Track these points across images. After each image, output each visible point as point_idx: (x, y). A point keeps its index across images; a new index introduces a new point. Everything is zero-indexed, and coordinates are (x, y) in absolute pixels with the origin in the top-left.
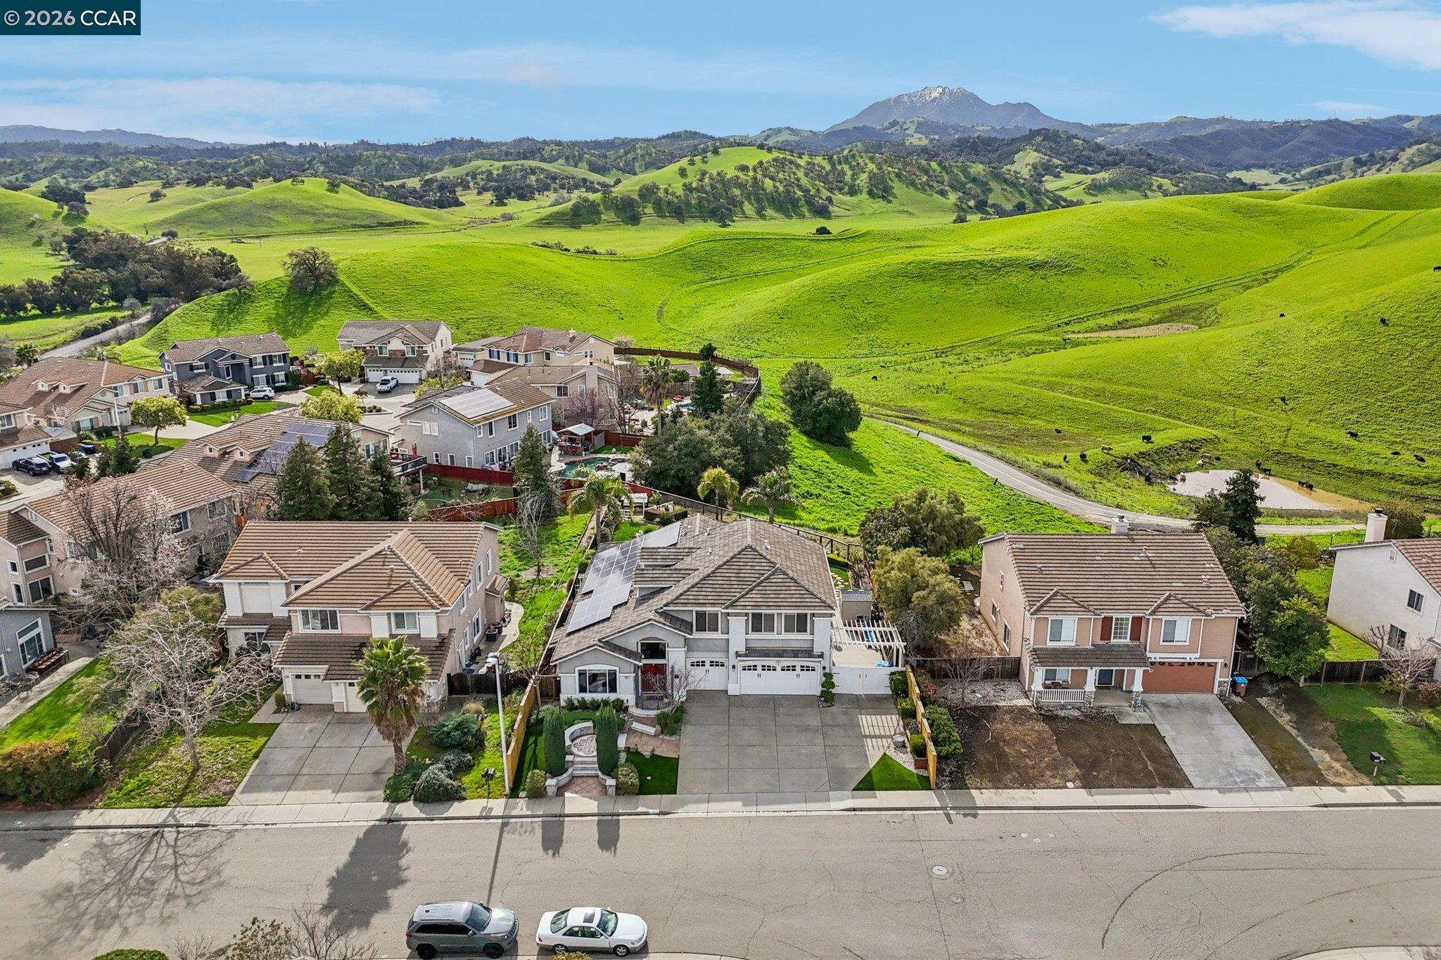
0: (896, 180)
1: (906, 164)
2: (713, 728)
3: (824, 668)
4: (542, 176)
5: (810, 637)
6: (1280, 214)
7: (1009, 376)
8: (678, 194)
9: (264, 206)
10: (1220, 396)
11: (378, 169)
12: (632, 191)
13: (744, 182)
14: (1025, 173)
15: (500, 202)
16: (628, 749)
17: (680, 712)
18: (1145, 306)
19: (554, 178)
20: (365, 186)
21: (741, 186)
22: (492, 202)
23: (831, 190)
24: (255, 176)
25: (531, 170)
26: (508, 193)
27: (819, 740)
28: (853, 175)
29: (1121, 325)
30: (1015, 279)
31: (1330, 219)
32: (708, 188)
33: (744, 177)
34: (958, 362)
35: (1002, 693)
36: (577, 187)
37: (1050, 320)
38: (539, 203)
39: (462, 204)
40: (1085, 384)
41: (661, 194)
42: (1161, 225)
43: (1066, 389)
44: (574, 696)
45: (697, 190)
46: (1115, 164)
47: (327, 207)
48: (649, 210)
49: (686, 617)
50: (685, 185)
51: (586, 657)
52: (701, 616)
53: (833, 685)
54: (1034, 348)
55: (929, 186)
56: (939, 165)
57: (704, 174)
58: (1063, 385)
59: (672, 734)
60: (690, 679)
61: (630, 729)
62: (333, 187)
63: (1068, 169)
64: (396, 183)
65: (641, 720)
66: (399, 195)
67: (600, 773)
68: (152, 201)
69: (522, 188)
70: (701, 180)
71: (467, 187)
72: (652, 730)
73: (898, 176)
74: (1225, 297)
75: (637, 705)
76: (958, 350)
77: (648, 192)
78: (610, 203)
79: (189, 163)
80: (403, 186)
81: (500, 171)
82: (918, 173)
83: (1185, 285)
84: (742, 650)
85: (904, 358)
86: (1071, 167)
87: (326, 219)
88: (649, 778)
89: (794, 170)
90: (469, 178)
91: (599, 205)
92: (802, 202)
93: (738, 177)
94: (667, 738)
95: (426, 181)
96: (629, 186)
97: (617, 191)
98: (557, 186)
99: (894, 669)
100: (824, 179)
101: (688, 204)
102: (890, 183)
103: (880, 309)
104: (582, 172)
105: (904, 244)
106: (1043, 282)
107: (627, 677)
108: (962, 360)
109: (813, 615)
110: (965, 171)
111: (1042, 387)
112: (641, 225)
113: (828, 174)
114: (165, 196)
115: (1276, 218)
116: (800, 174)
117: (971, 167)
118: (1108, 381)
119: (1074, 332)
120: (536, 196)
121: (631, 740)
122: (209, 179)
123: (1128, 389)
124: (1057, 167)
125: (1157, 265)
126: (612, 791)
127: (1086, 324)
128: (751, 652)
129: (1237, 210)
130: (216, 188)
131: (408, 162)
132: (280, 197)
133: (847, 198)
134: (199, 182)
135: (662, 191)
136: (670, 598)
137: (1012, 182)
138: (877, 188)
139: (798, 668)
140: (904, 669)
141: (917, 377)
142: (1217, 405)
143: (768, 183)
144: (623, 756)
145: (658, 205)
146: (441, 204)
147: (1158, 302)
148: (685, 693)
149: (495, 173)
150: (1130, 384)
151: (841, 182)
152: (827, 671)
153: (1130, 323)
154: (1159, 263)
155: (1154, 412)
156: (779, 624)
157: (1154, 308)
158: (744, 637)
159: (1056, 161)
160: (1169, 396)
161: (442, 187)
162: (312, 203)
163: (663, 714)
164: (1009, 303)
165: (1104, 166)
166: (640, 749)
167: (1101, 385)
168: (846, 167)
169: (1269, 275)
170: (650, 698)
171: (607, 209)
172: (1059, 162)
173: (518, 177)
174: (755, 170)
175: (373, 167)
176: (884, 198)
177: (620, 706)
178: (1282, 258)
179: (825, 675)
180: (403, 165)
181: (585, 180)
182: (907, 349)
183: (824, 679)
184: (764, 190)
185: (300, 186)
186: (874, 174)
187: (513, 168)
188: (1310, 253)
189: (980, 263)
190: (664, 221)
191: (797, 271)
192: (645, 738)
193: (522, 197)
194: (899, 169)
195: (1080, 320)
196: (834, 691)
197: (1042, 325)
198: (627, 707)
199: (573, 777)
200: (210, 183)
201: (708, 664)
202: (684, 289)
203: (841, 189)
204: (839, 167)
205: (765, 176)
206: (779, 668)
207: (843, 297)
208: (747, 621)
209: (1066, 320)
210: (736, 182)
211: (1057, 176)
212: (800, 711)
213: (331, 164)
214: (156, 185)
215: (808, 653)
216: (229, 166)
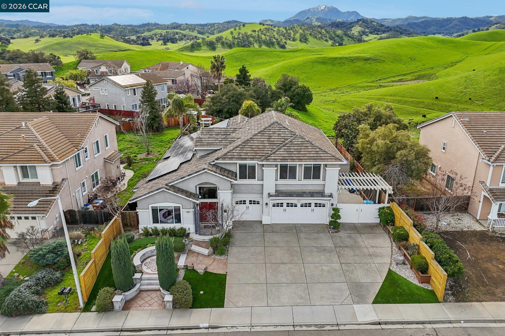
0: (309, 36)
1: (313, 30)
2: (253, 249)
3: (332, 205)
4: (180, 35)
5: (323, 183)
6: (455, 43)
7: (361, 96)
8: (230, 40)
9: (76, 43)
10: (450, 101)
11: (120, 33)
12: (213, 39)
13: (254, 36)
14: (356, 34)
15: (165, 44)
16: (186, 267)
17: (228, 235)
18: (409, 74)
19: (185, 36)
20: (115, 38)
21: (253, 37)
22: (162, 44)
23: (286, 39)
24: (74, 34)
25: (177, 33)
26: (168, 41)
27: (336, 259)
28: (294, 34)
29: (400, 81)
30: (359, 64)
31: (474, 45)
32: (241, 38)
33: (254, 34)
34: (340, 93)
35: (460, 221)
36: (193, 39)
37: (373, 79)
38: (179, 44)
39: (151, 45)
40: (393, 98)
41: (224, 40)
42: (412, 46)
43: (386, 100)
44: (149, 226)
45: (237, 38)
46: (388, 31)
47: (99, 44)
48: (219, 45)
49: (232, 168)
50: (232, 37)
51: (157, 197)
52: (243, 168)
53: (339, 217)
54: (368, 88)
55: (321, 38)
56: (325, 31)
57: (239, 33)
58: (384, 99)
59: (222, 254)
60: (235, 213)
61: (190, 251)
62: (102, 37)
63: (371, 33)
64: (126, 38)
65: (198, 244)
66: (128, 41)
67: (161, 289)
68: (36, 43)
69: (173, 39)
70: (238, 35)
71: (153, 39)
72: (206, 251)
73: (310, 34)
74: (438, 71)
75: (196, 232)
76: (339, 89)
77: (219, 39)
78: (205, 43)
79: (51, 30)
80: (129, 38)
81: (165, 33)
82: (318, 34)
83: (423, 67)
84: (273, 192)
85: (319, 92)
86: (372, 32)
87: (100, 48)
88: (202, 292)
89: (273, 32)
90: (154, 36)
91: (201, 44)
92: (276, 43)
93: (252, 34)
94: (218, 257)
95: (138, 37)
96: (212, 38)
97: (207, 39)
98: (186, 39)
99: (381, 205)
100: (284, 35)
101: (234, 44)
102: (308, 37)
103: (308, 74)
104: (195, 34)
105: (315, 53)
106: (370, 65)
107: (188, 212)
108: (341, 92)
109: (326, 166)
110: (334, 32)
111: (375, 100)
112: (216, 51)
113: (285, 34)
114: (40, 41)
115: (454, 44)
116: (275, 33)
117: (336, 32)
118: (403, 97)
119: (383, 83)
120: (178, 42)
121: (189, 260)
122: (57, 35)
123: (411, 100)
124: (367, 32)
125: (411, 60)
126: (169, 306)
127: (387, 80)
128: (279, 193)
129: (439, 41)
130: (60, 38)
131: (132, 30)
132: (82, 40)
133: (292, 42)
134: (53, 36)
135: (224, 39)
136: (220, 155)
137: (351, 37)
138: (303, 39)
139: (313, 205)
140: (389, 205)
141: (324, 98)
142: (450, 104)
143: (263, 37)
144: (182, 273)
145: (223, 44)
146: (143, 44)
147: (413, 73)
148: (231, 223)
149: (163, 34)
150: (411, 98)
151: (290, 36)
152: (334, 206)
153: (403, 80)
154: (413, 59)
155: (423, 108)
156: (300, 172)
157: (412, 75)
158: (274, 182)
159: (367, 30)
160: (429, 101)
161: (144, 39)
162: (94, 43)
163: (215, 238)
164: (358, 72)
165: (384, 32)
166: (196, 268)
167: (400, 98)
168: (291, 31)
169: (454, 64)
170: (205, 227)
171: (204, 45)
172: (368, 31)
173: (172, 35)
174: (258, 32)
175: (118, 32)
176: (305, 42)
177: (183, 234)
178: (458, 58)
179: (334, 209)
180: (130, 31)
181: (196, 37)
182: (319, 89)
183: (333, 212)
184: (261, 39)
185: (89, 36)
186: (302, 34)
187: (170, 32)
188: (467, 57)
189: (346, 58)
190: (225, 49)
191: (275, 62)
192: (201, 258)
193: (173, 42)
194: (311, 32)
195: (385, 79)
196: (339, 221)
197: (370, 80)
198: (189, 234)
199: (141, 291)
200: (57, 36)
201: (248, 202)
202: (232, 69)
203: (290, 39)
204: (289, 31)
205: (262, 34)
206: (299, 205)
207: (294, 70)
208: (277, 170)
209: (379, 79)
210: (251, 36)
211: (367, 35)
212: (316, 235)
213: (103, 31)
214: (38, 37)
215: (321, 194)
216: (66, 31)
